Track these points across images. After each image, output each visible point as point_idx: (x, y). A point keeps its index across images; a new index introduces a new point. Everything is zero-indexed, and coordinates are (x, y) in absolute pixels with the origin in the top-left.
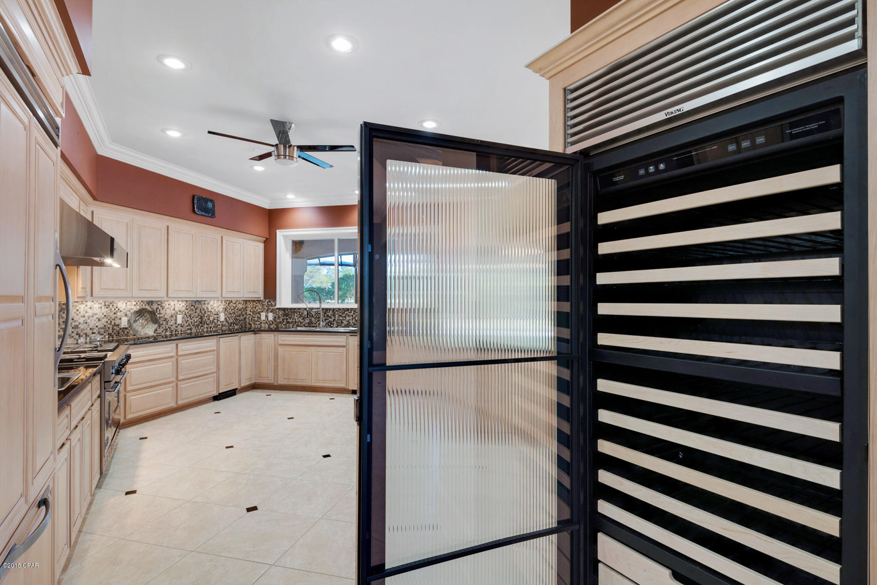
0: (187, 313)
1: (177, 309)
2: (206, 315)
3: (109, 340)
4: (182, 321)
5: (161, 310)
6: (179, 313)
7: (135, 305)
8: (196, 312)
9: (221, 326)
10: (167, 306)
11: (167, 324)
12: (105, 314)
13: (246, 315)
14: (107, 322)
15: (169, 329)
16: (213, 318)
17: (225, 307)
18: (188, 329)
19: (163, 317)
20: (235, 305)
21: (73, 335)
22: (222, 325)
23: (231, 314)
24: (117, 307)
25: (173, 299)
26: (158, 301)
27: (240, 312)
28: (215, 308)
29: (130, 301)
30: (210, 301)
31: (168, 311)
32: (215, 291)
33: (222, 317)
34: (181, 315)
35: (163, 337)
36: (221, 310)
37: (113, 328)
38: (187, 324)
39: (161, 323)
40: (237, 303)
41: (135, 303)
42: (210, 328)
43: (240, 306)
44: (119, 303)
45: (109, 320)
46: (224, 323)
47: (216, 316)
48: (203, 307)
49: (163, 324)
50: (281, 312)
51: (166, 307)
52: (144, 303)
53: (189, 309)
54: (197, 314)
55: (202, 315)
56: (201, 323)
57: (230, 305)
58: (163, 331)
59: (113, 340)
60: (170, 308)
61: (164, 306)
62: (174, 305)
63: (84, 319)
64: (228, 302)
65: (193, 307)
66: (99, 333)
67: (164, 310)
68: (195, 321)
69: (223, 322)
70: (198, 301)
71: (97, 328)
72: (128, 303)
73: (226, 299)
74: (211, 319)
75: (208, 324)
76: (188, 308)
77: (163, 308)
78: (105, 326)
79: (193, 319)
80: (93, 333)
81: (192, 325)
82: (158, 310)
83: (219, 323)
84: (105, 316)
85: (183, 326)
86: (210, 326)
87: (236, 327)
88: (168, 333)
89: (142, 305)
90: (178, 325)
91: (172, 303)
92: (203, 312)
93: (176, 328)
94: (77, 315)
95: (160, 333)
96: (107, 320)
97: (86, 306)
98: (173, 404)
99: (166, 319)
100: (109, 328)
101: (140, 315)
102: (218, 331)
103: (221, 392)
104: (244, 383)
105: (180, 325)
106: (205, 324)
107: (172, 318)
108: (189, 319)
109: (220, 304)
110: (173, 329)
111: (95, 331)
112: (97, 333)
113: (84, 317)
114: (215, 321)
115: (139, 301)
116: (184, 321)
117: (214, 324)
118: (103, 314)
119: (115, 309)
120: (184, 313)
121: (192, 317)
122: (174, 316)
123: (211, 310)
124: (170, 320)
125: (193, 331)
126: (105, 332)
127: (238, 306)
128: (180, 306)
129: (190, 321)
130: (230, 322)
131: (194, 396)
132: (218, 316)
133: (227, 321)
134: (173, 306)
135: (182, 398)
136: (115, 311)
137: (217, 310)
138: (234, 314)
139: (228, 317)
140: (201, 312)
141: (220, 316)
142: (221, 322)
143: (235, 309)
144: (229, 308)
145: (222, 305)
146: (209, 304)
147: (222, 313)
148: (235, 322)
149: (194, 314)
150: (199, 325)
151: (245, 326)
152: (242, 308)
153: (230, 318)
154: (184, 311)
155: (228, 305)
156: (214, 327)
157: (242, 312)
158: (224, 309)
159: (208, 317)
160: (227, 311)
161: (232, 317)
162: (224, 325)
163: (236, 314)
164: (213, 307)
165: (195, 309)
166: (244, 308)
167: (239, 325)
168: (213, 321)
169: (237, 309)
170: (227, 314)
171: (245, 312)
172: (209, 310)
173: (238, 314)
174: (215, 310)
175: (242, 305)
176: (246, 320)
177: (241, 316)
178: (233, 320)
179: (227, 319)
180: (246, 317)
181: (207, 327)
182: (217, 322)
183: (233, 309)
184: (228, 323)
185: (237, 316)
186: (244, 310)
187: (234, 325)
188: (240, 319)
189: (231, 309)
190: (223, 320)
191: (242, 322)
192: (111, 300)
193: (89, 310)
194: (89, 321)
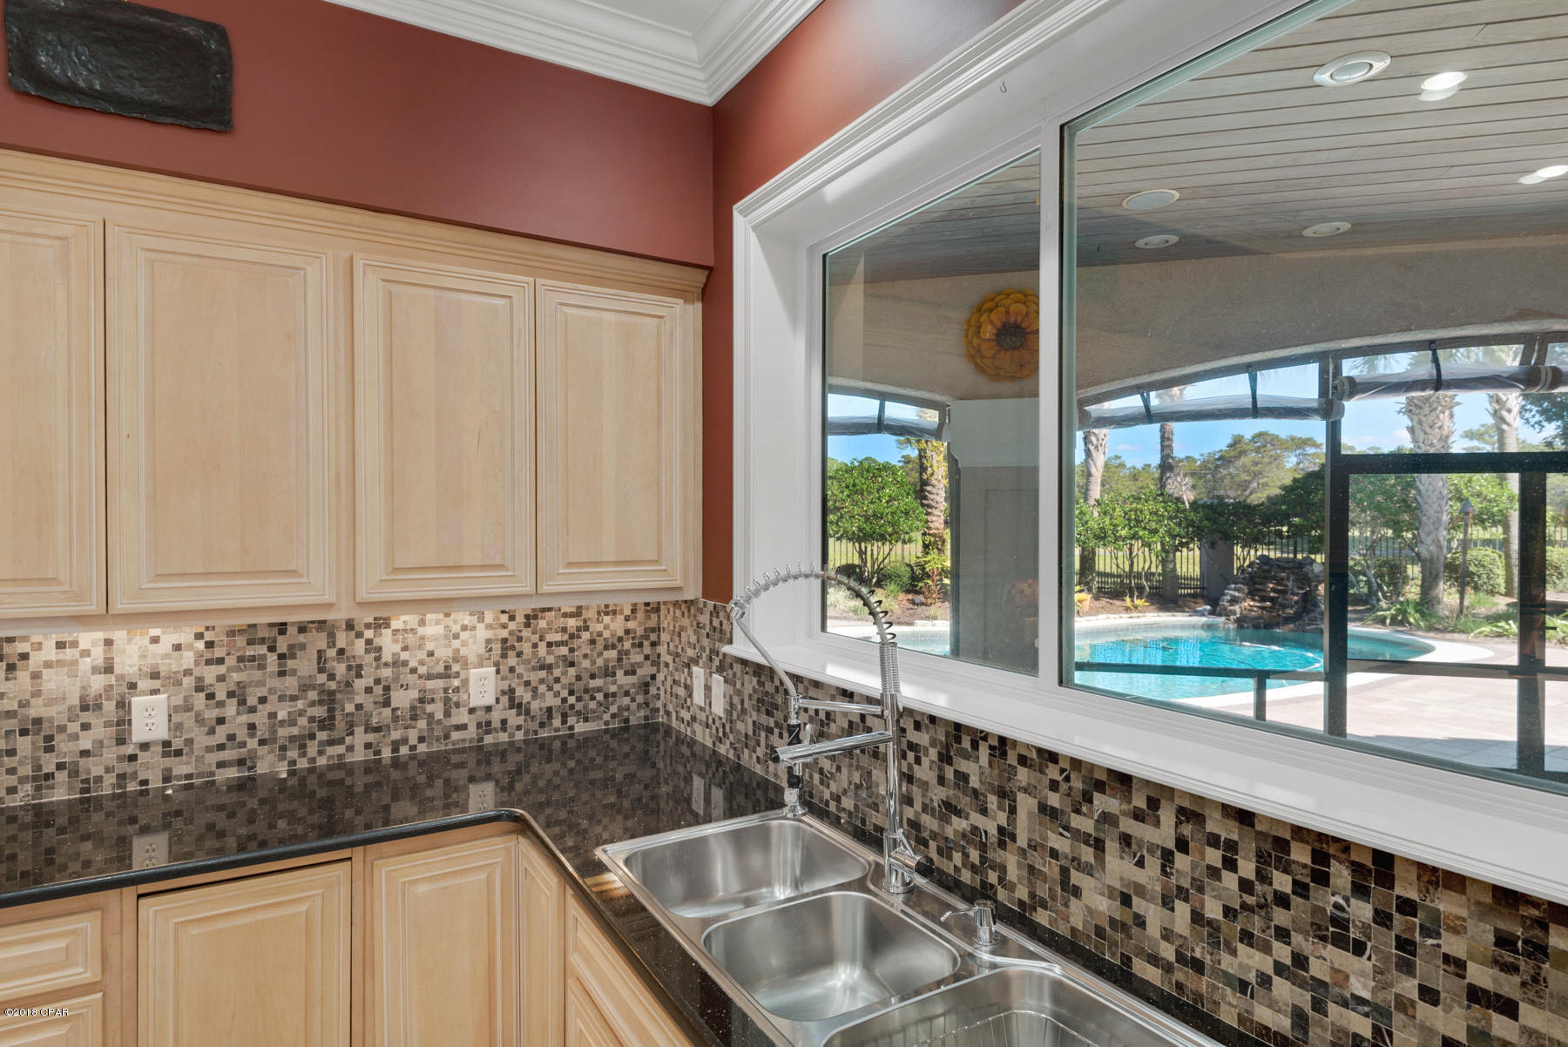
0: (210, 680)
1: (129, 665)
2: (360, 684)
4: (177, 728)
6: (145, 684)
8: (282, 674)
9: (472, 732)
11: (49, 749)
13: (656, 663)
16: (414, 694)
17: (504, 633)
18: (221, 765)
20: (572, 623)
22: (486, 727)
23: (549, 668)
27: (613, 654)
28: (430, 646)
30: (395, 612)
31: (53, 681)
32: (293, 573)
33: (482, 687)
34: (162, 697)
36: (473, 650)
38: (221, 734)
40: (590, 613)
43: (617, 625)
46: (496, 717)
47: (439, 684)
50: (750, 684)
51: (36, 660)
53: (231, 661)
54: (291, 684)
55: (333, 685)
56: (326, 723)
57: (542, 624)
60: (74, 663)
61: (24, 656)
62: (109, 643)
64: (522, 612)
65: (262, 650)
67: (23, 676)
68: (282, 715)
69: (489, 709)
70: (302, 621)
74: (402, 699)
75: (377, 729)
76: (218, 652)
79: (264, 710)
81: (252, 744)
83: (461, 716)
85: (179, 753)
86: (396, 735)
90: (145, 746)
91: (90, 637)
92: (340, 669)
93: (127, 767)
99: (38, 721)
105: (156, 748)
106: (359, 730)
107: (86, 717)
108: (231, 709)
109: (468, 621)
114: (429, 708)
116: (190, 723)
117: (422, 724)
120: (188, 682)
121: (252, 701)
122: (109, 706)
123: (404, 656)
124: (74, 727)
127: (599, 627)
128: (158, 646)
129: (243, 718)
130: (535, 706)
132: (455, 682)
133: (515, 704)
137: (443, 653)
138: (572, 664)
139: (527, 683)
140: (321, 670)
141: (466, 682)
142: (472, 711)
143: (575, 643)
144: (535, 638)
145: (481, 626)
146: (388, 626)
147: (481, 665)
148: (579, 706)
149: (276, 683)
150: (312, 737)
151: (646, 718)
152: (627, 632)
153: (542, 688)
154: (187, 672)
155: (527, 625)
156: (421, 740)
157: (627, 653)
158: (497, 648)
159: (378, 690)
160: (519, 655)
161: (557, 680)
162: (496, 724)
163: (586, 664)
164: (411, 639)
165: (282, 657)
166: (640, 631)
167: (607, 717)
168: (413, 708)
169: (592, 642)
170: (519, 670)
171: (647, 650)
172: (387, 656)
173: (600, 662)
174: (431, 654)
175: (627, 619)
176: (653, 691)
177: (620, 673)
178: (564, 693)
179: (520, 691)
180: (653, 677)
181: (368, 746)
182: (447, 714)
183: (562, 643)
184: (528, 712)
185: (593, 676)
186: (641, 645)
187: (571, 720)
188: (613, 689)
189: (550, 645)
190: (490, 701)
191: (626, 700)
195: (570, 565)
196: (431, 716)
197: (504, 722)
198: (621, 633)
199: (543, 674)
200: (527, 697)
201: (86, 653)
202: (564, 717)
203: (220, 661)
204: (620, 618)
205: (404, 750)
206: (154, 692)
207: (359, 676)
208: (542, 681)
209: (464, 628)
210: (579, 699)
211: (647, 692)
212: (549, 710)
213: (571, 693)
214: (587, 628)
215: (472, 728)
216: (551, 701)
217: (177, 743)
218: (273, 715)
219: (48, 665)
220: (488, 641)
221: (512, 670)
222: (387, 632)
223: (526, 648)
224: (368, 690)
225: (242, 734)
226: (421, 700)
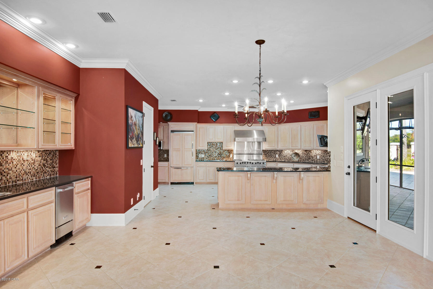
0: (322, 155)
1: (317, 153)
4: (320, 158)
6: (318, 155)
10: (313, 152)
15: (313, 160)
18: (322, 161)
31: (313, 154)
38: (322, 159)
39: (310, 158)
60: (314, 153)
67: (311, 153)
72: (299, 151)
76: (322, 153)
79: (325, 158)
81: (324, 160)
82: (309, 153)
88: (313, 162)
90: (318, 159)
93: (317, 160)
107: (315, 157)
108: (323, 157)
120: (320, 155)
121: (324, 157)
122: (316, 156)
125: (325, 162)
129: (324, 158)
134: (315, 152)
149: (326, 156)
192: (293, 150)
193: (287, 152)
194: (287, 155)
217: (320, 159)
225: (324, 159)
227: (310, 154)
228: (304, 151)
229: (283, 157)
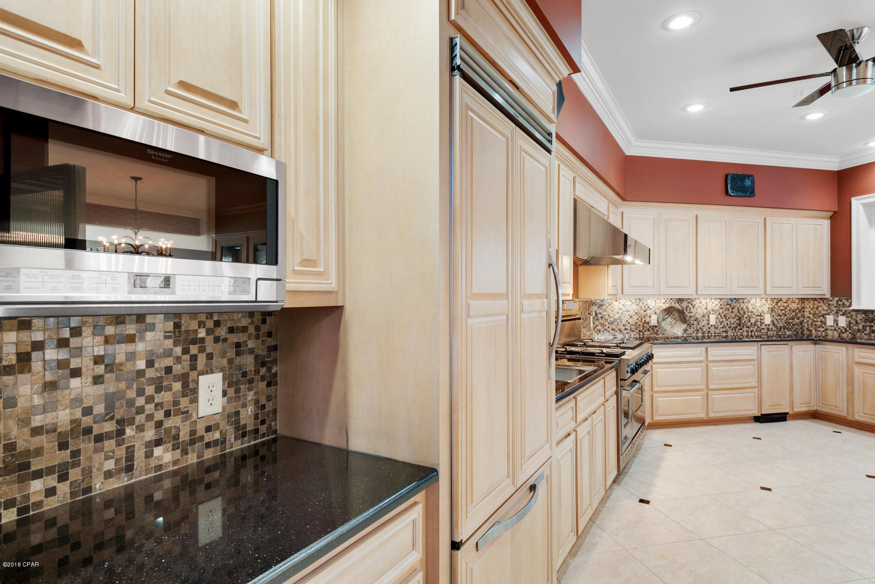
0: (721, 313)
1: (709, 308)
2: (745, 316)
3: (640, 337)
4: (716, 322)
5: (692, 308)
6: (712, 312)
7: (664, 303)
8: (732, 312)
9: (765, 330)
10: (698, 304)
11: (699, 324)
12: (636, 311)
13: (804, 317)
14: (638, 319)
15: (700, 330)
16: (755, 320)
17: (772, 306)
18: (723, 332)
19: (693, 316)
20: (785, 304)
21: (609, 329)
22: (768, 329)
23: (780, 316)
24: (647, 305)
25: (705, 296)
26: (688, 299)
27: (794, 314)
28: (758, 308)
29: (659, 299)
30: (751, 299)
31: (699, 310)
32: (756, 287)
33: (768, 319)
34: (714, 315)
35: (694, 338)
36: (766, 310)
37: (643, 325)
38: (722, 326)
39: (692, 322)
40: (789, 302)
41: (664, 301)
42: (752, 331)
43: (794, 306)
44: (648, 301)
45: (640, 317)
46: (770, 327)
47: (759, 318)
48: (742, 306)
49: (693, 324)
51: (696, 306)
52: (673, 301)
53: (724, 308)
54: (733, 315)
55: (740, 316)
56: (739, 325)
57: (779, 304)
58: (693, 332)
59: (643, 337)
60: (702, 307)
61: (695, 305)
62: (707, 303)
63: (618, 315)
64: (775, 301)
65: (729, 306)
66: (631, 329)
67: (695, 308)
68: (732, 322)
69: (769, 325)
70: (735, 299)
71: (629, 325)
72: (658, 301)
73: (773, 297)
74: (753, 320)
75: (748, 327)
76: (722, 307)
77: (693, 307)
78: (636, 323)
79: (729, 320)
80: (625, 329)
81: (727, 327)
82: (688, 309)
83: (763, 326)
84: (636, 313)
85: (716, 328)
86: (751, 329)
87: (788, 333)
88: (700, 335)
89: (671, 303)
90: (711, 326)
91: (704, 301)
92: (742, 312)
93: (709, 330)
94: (612, 311)
95: (690, 334)
96: (638, 317)
97: (620, 303)
98: (702, 415)
99: (697, 318)
100: (640, 325)
101: (668, 313)
102: (763, 337)
103: (764, 413)
104: (799, 408)
105: (713, 326)
106: (745, 327)
107: (703, 318)
108: (724, 320)
109: (765, 302)
110: (705, 330)
111: (627, 327)
112: (629, 329)
113: (618, 313)
114: (758, 323)
115: (668, 299)
116: (718, 322)
117: (756, 327)
118: (634, 311)
119: (645, 307)
120: (718, 312)
121: (727, 318)
122: (707, 316)
123: (753, 310)
124: (702, 320)
125: (729, 334)
126: (636, 329)
127: (791, 306)
128: (713, 304)
129: (726, 322)
130: (778, 325)
131: (728, 411)
132: (762, 318)
133: (774, 324)
134: (705, 304)
135: (714, 411)
136: (645, 309)
137: (760, 310)
138: (785, 315)
139: (776, 319)
140: (738, 312)
141: (764, 318)
142: (766, 325)
143: (786, 310)
144: (778, 308)
145: (767, 304)
146: (750, 302)
147: (767, 314)
148: (787, 327)
149: (731, 314)
150: (737, 327)
151: (802, 332)
152: (797, 308)
153: (779, 321)
154: (718, 310)
155: (776, 304)
156: (756, 331)
157: (797, 314)
158: (770, 309)
159: (748, 318)
160: (775, 312)
161: (782, 319)
162: (770, 329)
163: (788, 316)
164: (754, 307)
165: (732, 308)
166: (800, 308)
167: (793, 330)
168: (755, 323)
169: (790, 310)
170: (775, 316)
171: (802, 313)
172: (750, 310)
173: (791, 316)
174: (758, 310)
175: (797, 304)
176: (803, 324)
177: (796, 319)
178: (784, 323)
179: (775, 321)
180: (803, 321)
181: (747, 331)
182: (761, 325)
183: (783, 310)
184: (776, 327)
185: (790, 319)
186: (800, 312)
187: (785, 330)
188: (794, 323)
189: (781, 310)
190: (769, 323)
191: (797, 326)
192: (641, 298)
193: (622, 307)
194: (622, 317)
195: (804, 287)
196: (758, 325)
197: (772, 329)
198: (796, 308)
199: (779, 317)
200: (776, 323)
201: (703, 305)
202: (784, 329)
203: (722, 308)
204: (796, 304)
205: (753, 333)
206: (713, 314)
207: (745, 314)
208: (779, 319)
209: (764, 304)
210: (787, 325)
211: (802, 325)
212: (781, 327)
213: (785, 323)
214: (788, 306)
215: (766, 329)
216: (782, 325)
218: (731, 322)
219: (698, 307)
220: (769, 308)
221: (773, 316)
222: (750, 304)
223: (776, 310)
224: (747, 318)
226: (756, 321)
227: (692, 311)
228: (675, 301)
229: (608, 325)
